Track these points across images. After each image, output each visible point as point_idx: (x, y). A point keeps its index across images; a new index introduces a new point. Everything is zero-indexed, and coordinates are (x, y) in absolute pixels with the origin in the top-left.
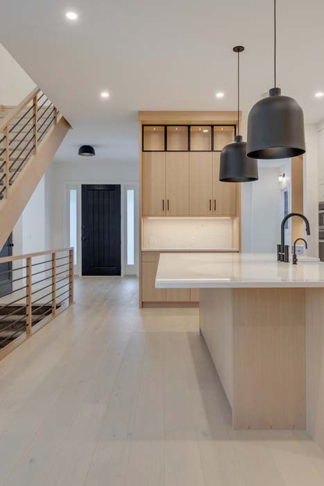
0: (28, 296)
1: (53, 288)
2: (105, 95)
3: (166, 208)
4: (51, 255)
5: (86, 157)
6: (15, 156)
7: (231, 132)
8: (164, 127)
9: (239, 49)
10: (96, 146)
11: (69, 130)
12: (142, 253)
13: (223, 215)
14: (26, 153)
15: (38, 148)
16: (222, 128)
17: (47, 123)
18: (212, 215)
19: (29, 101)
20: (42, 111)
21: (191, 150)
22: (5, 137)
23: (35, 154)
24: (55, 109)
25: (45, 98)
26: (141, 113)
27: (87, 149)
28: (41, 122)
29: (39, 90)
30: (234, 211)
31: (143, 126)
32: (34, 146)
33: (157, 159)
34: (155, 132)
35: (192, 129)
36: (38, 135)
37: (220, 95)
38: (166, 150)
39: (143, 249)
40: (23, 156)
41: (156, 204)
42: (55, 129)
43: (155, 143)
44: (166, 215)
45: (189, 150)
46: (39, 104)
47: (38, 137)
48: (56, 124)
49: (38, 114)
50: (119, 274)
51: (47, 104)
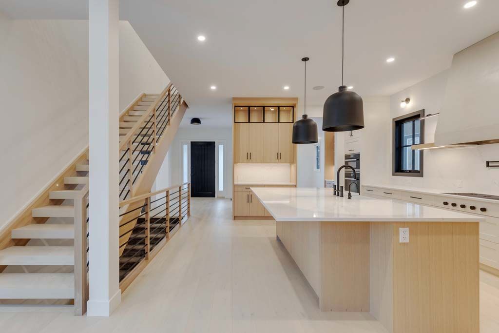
0: (167, 208)
1: (180, 203)
2: (213, 88)
3: (249, 158)
4: (179, 188)
5: (196, 125)
6: (159, 126)
7: (290, 111)
8: (248, 108)
9: (305, 59)
10: (202, 119)
11: (187, 109)
12: (235, 186)
13: (285, 162)
14: (165, 123)
15: (171, 120)
16: (285, 108)
17: (176, 105)
18: (279, 162)
19: (166, 92)
20: (173, 97)
21: (265, 121)
22: (154, 115)
23: (169, 125)
24: (179, 96)
25: (174, 89)
26: (234, 99)
27: (196, 121)
28: (172, 105)
29: (172, 84)
30: (293, 160)
31: (235, 106)
32: (169, 120)
33: (244, 127)
34: (242, 110)
35: (266, 108)
36: (171, 113)
37: (286, 88)
38: (249, 122)
39: (235, 183)
40: (163, 126)
41: (243, 154)
42: (179, 108)
43: (242, 117)
44: (249, 162)
45: (264, 122)
46: (171, 93)
47: (171, 114)
48: (180, 105)
49: (171, 100)
50: (214, 196)
51: (176, 93)
